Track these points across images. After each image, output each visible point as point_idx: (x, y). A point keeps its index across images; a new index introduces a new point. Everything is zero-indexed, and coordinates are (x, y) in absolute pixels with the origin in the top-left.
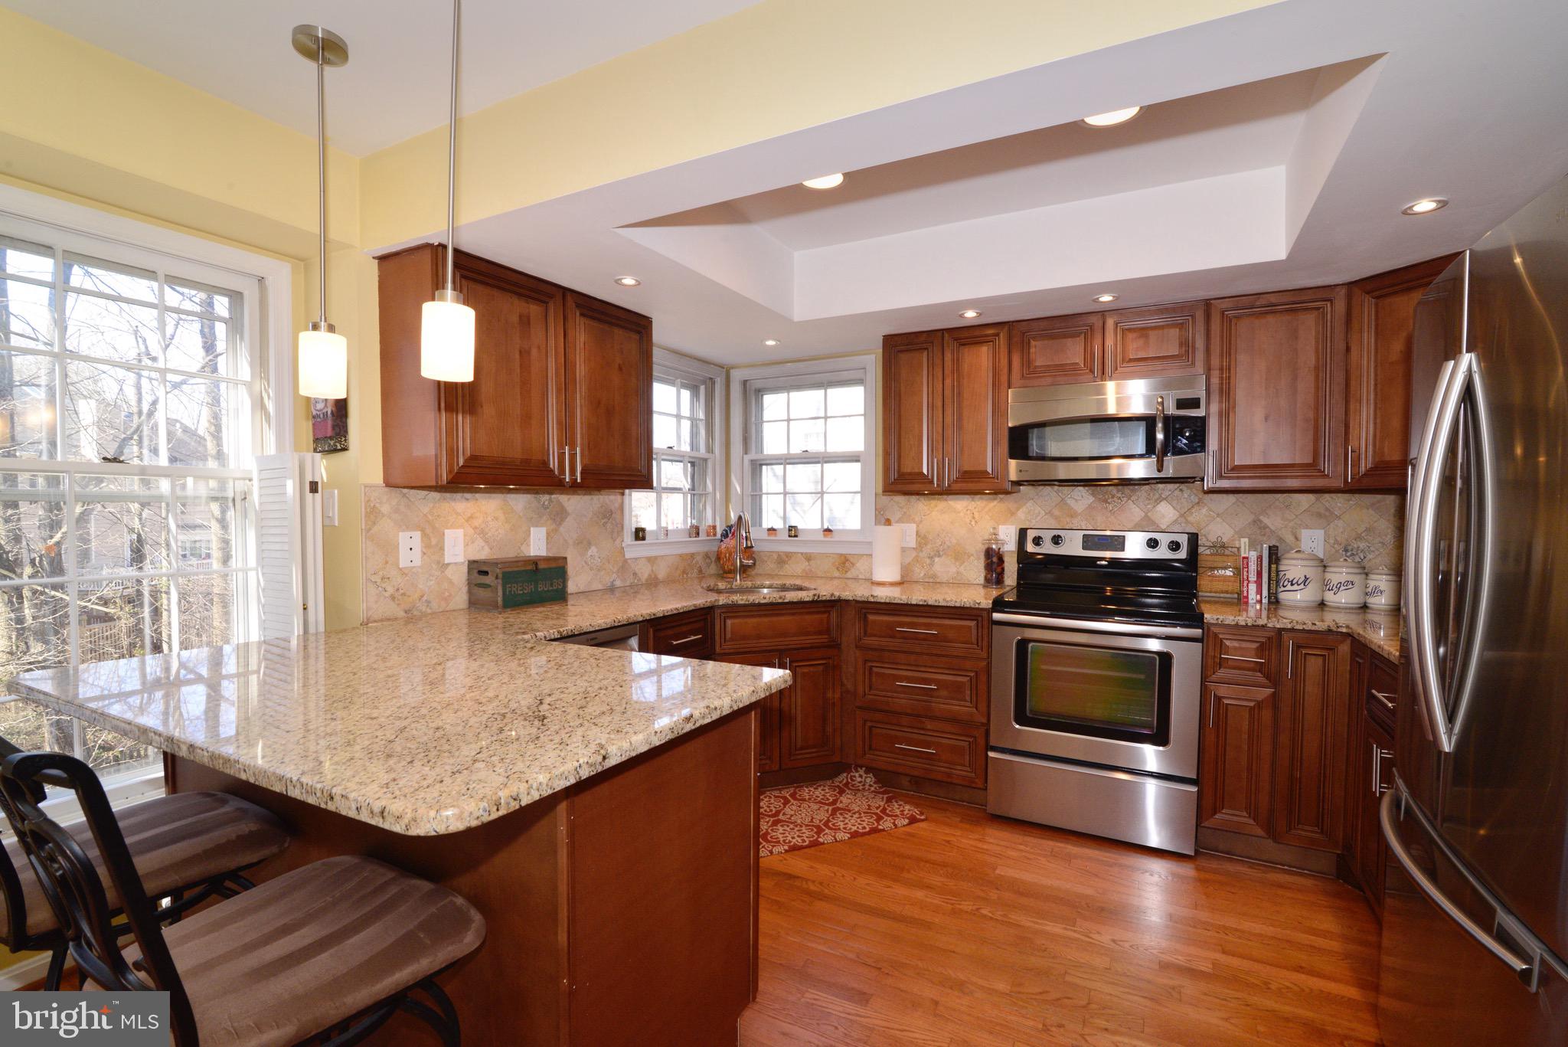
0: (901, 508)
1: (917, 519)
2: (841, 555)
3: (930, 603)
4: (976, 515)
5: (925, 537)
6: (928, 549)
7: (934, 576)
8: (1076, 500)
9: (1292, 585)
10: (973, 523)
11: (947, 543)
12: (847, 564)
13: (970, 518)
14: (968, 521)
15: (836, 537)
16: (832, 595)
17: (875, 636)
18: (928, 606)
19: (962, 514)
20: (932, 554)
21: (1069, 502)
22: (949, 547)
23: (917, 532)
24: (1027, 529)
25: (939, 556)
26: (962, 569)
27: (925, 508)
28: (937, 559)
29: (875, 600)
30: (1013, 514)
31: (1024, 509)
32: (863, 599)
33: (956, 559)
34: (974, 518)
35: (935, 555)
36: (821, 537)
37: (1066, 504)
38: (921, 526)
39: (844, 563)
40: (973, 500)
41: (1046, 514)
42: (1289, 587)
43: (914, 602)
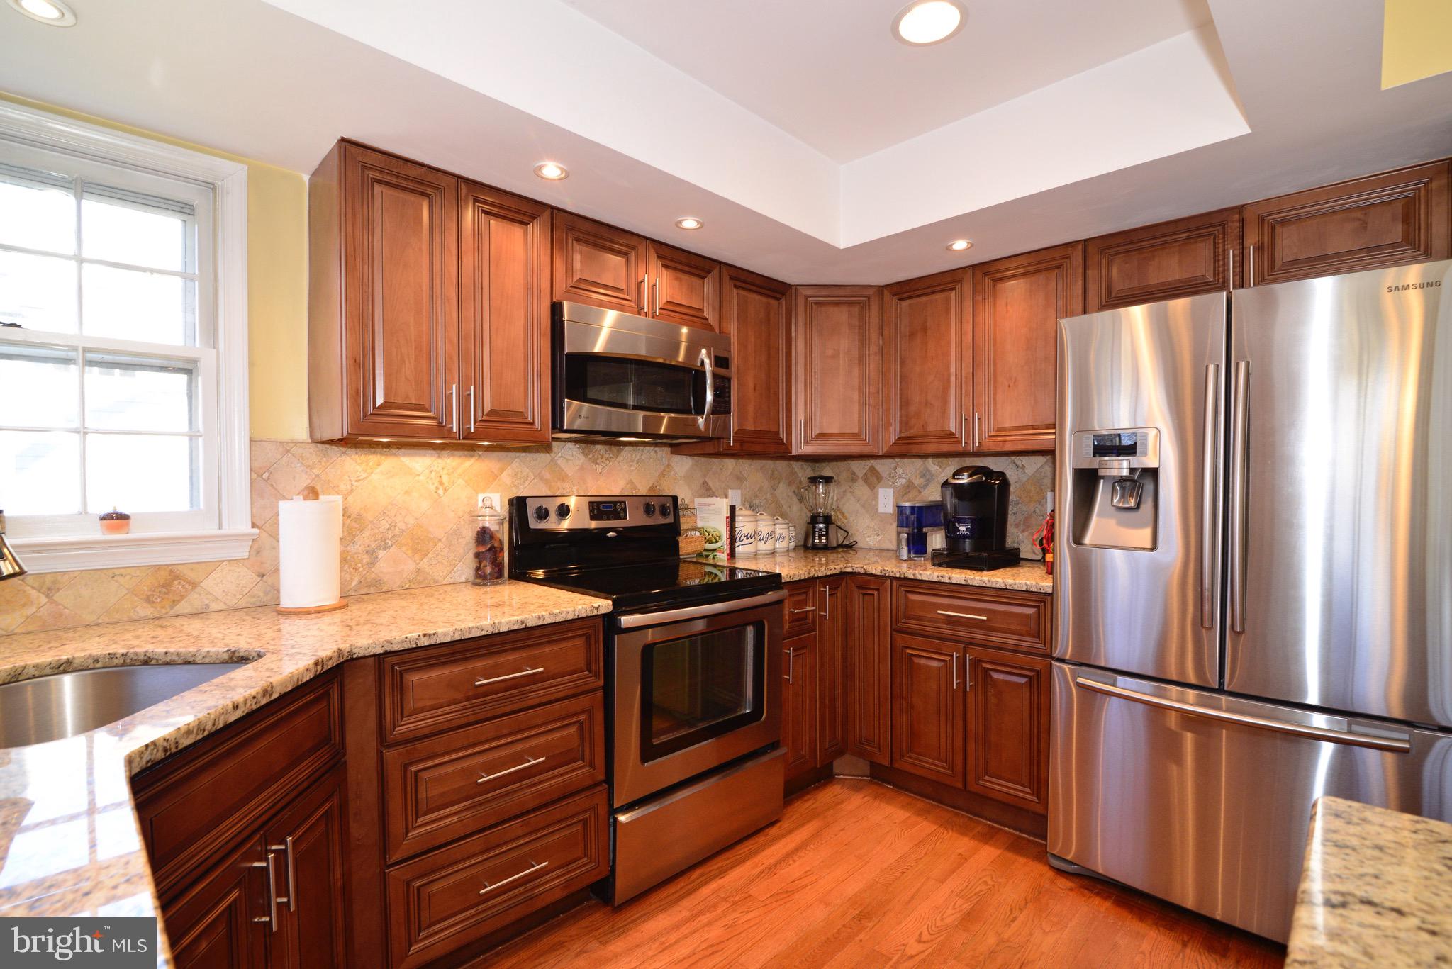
0: (311, 467)
1: (342, 487)
2: (158, 568)
3: (530, 624)
4: (445, 479)
5: (359, 518)
6: (365, 539)
7: (377, 582)
8: (567, 460)
9: (747, 539)
10: (441, 491)
11: (401, 525)
12: (176, 585)
13: (436, 484)
14: (433, 488)
15: (135, 532)
16: (340, 651)
17: (422, 710)
18: (527, 629)
19: (421, 478)
20: (373, 545)
21: (559, 462)
22: (403, 531)
23: (345, 510)
24: (525, 498)
25: (386, 548)
26: (424, 564)
27: (359, 468)
28: (381, 553)
29: (433, 642)
30: (496, 477)
31: (509, 471)
32: (406, 646)
33: (416, 551)
34: (441, 483)
35: (379, 547)
36: (96, 533)
37: (556, 464)
38: (350, 499)
39: (167, 585)
40: (439, 457)
41: (535, 476)
42: (745, 541)
43: (504, 629)
